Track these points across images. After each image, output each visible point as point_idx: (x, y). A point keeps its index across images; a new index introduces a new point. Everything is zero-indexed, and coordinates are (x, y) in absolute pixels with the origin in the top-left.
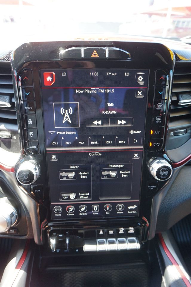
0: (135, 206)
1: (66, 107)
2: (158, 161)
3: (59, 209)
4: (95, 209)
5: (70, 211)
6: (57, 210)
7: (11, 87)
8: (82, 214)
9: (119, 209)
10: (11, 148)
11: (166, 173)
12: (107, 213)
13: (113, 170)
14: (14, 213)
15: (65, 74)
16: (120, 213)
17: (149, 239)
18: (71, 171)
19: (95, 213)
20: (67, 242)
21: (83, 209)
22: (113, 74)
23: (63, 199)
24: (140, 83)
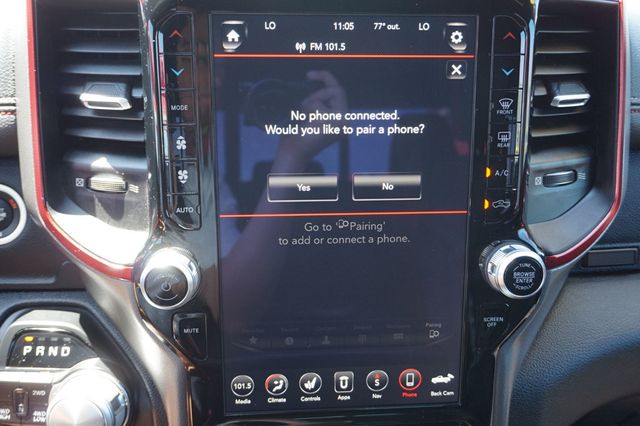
0: (450, 376)
2: (507, 247)
3: (246, 386)
4: (344, 384)
5: (274, 390)
6: (239, 386)
8: (307, 399)
10: (123, 220)
11: (529, 277)
12: (374, 396)
14: (120, 398)
15: (272, 26)
16: (410, 395)
19: (342, 395)
21: (310, 385)
22: (390, 27)
24: (455, 48)
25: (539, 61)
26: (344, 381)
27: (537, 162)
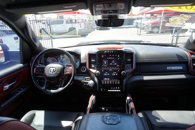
0: (119, 82)
1: (105, 61)
2: (123, 71)
4: (111, 82)
5: (105, 82)
6: (103, 82)
7: (96, 58)
8: (108, 83)
10: (94, 69)
11: (124, 74)
12: (113, 83)
13: (114, 73)
14: (94, 83)
15: (105, 55)
16: (116, 83)
18: (106, 73)
20: (105, 90)
22: (114, 55)
23: (104, 80)
24: (118, 57)
25: (125, 57)
27: (126, 65)
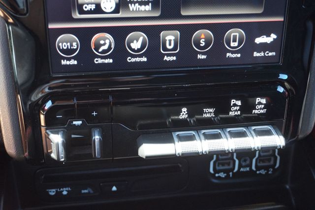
0: (273, 36)
3: (71, 45)
4: (170, 45)
5: (100, 50)
6: (65, 46)
8: (133, 60)
9: (232, 44)
12: (200, 57)
16: (234, 56)
17: (301, 136)
19: (168, 55)
20: (97, 138)
21: (136, 45)
23: (82, 12)
26: (170, 41)
